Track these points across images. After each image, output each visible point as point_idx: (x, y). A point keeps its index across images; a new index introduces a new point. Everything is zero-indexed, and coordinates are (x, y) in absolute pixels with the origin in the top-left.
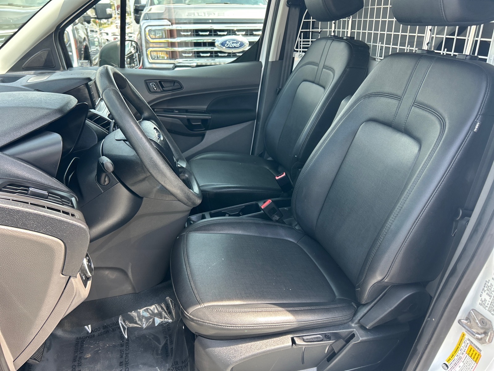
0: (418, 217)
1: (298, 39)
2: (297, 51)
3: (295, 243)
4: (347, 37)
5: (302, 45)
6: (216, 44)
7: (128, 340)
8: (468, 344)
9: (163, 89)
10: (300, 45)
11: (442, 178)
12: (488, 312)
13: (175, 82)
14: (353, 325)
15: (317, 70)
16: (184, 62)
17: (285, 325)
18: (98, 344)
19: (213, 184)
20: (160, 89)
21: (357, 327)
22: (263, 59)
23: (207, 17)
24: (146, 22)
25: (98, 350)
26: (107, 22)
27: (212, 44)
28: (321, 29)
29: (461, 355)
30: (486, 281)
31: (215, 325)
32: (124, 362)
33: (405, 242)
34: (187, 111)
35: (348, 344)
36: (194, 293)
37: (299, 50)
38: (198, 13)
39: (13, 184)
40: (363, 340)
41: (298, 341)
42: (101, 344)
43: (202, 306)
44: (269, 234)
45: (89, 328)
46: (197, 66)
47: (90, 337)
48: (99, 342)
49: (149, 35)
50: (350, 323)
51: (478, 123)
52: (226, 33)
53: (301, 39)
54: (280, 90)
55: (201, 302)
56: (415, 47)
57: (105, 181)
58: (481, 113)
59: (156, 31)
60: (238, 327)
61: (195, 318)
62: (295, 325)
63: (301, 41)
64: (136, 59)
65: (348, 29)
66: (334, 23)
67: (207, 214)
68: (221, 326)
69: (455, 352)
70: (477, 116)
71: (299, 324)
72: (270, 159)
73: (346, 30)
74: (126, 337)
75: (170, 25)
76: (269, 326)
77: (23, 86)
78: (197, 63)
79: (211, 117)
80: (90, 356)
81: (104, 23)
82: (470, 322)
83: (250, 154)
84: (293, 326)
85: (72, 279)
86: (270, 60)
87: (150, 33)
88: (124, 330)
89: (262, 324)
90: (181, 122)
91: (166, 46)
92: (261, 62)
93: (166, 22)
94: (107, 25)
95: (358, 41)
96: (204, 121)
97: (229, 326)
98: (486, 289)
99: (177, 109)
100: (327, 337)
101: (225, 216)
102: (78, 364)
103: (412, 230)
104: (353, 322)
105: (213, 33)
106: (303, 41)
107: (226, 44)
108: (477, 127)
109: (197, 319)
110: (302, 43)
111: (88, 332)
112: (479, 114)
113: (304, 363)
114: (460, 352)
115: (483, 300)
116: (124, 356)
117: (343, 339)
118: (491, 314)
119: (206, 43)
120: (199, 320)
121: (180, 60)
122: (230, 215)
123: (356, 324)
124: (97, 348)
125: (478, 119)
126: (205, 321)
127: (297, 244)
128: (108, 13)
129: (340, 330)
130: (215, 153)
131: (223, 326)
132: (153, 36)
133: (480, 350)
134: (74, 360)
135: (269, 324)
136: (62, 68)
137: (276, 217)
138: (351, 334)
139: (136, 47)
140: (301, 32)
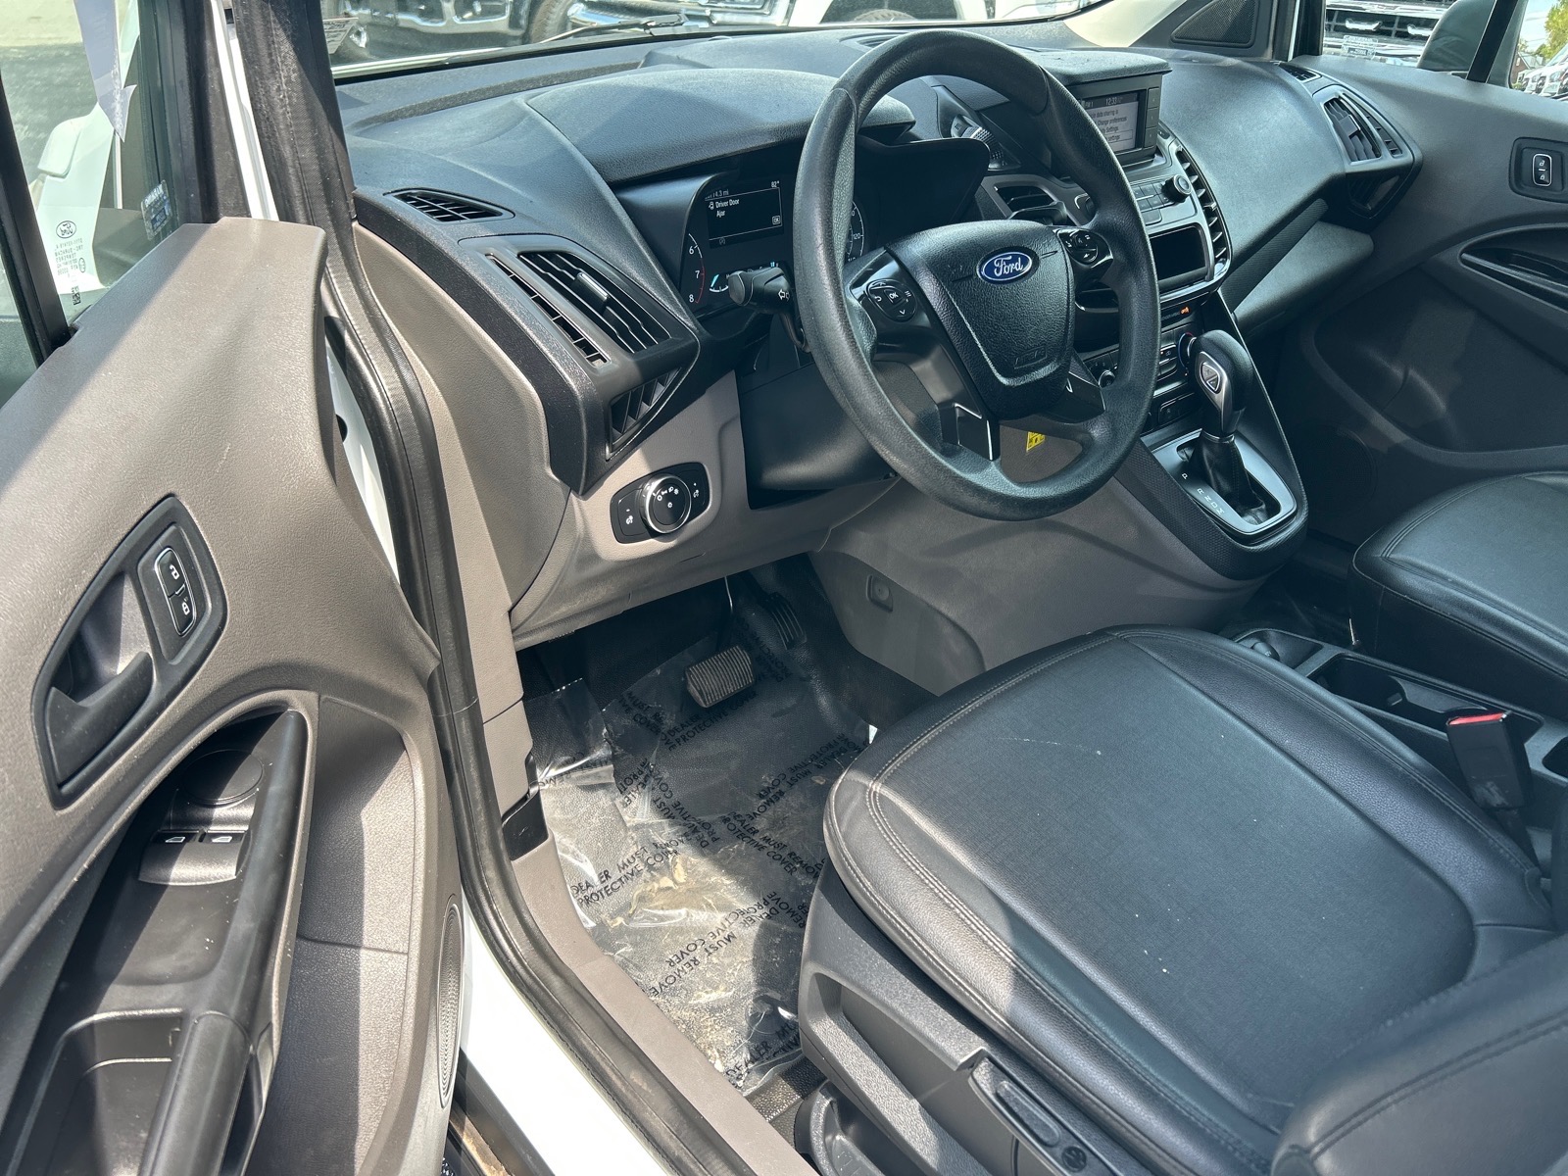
80: (822, 783)
102: (793, 780)
134: (795, 769)
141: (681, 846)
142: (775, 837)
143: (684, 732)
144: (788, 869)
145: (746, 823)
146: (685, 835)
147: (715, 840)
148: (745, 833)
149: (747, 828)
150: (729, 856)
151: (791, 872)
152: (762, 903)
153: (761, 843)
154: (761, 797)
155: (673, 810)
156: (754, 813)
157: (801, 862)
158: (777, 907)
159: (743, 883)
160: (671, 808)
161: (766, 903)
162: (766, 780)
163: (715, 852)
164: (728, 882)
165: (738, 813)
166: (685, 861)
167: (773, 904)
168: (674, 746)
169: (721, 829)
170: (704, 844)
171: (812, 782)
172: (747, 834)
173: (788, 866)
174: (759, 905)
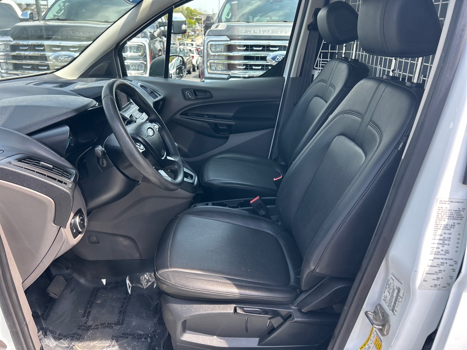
0: (344, 219)
1: (318, 59)
2: (317, 69)
3: (273, 236)
4: (352, 59)
5: (321, 64)
6: (267, 58)
7: (131, 295)
8: (375, 335)
9: (197, 97)
10: (320, 63)
11: (367, 187)
12: (387, 307)
13: (207, 92)
14: (293, 307)
15: (325, 87)
16: (240, 73)
17: (229, 294)
18: (109, 294)
19: (221, 179)
20: (194, 97)
21: (295, 309)
22: (286, 75)
23: (262, 34)
24: (210, 38)
25: (107, 299)
26: (194, 34)
27: (264, 58)
28: (338, 50)
29: (370, 345)
30: (388, 280)
31: (173, 285)
32: (123, 311)
33: (332, 239)
34: (215, 117)
35: (285, 322)
36: (167, 259)
37: (318, 68)
38: (254, 31)
39: (30, 158)
40: (297, 320)
41: (239, 311)
42: (110, 295)
43: (169, 270)
44: (252, 225)
45: (104, 281)
46: (249, 77)
47: (104, 288)
48: (109, 293)
49: (210, 49)
50: (291, 305)
51: (402, 143)
52: (277, 49)
53: (320, 58)
54: (297, 102)
55: (170, 267)
56: (402, 71)
57: (103, 164)
58: (406, 134)
59: (217, 45)
60: (190, 289)
61: (161, 278)
62: (237, 296)
63: (320, 61)
64: (184, 70)
65: (353, 51)
66: (345, 46)
67: (210, 203)
68: (177, 286)
69: (367, 342)
70: (402, 137)
71: (241, 296)
72: (283, 163)
73: (351, 52)
74: (130, 292)
75: (228, 41)
76: (215, 293)
77: (70, 91)
78: (249, 75)
79: (234, 123)
80: (100, 302)
81: (191, 35)
82: (376, 316)
83: (269, 158)
84: (235, 297)
85: (62, 229)
86: (291, 76)
87: (211, 47)
88: (129, 288)
89: (209, 290)
90: (208, 125)
91: (224, 59)
92: (284, 77)
93: (225, 38)
94: (194, 37)
95: (361, 63)
96: (229, 126)
97: (183, 288)
98: (387, 286)
99: (207, 115)
100: (266, 312)
101: (225, 206)
102: (90, 306)
103: (339, 230)
104: (293, 305)
105: (266, 49)
106: (323, 61)
107: (277, 59)
108: (400, 146)
109: (162, 279)
110: (321, 62)
111: (103, 284)
112: (404, 135)
113: (248, 332)
114: (370, 342)
115: (385, 296)
116: (124, 307)
117: (282, 317)
118: (389, 309)
119: (258, 57)
120: (163, 279)
121: (236, 72)
122: (229, 207)
123: (295, 306)
124: (107, 297)
125: (402, 139)
126: (167, 281)
127: (276, 237)
128: (183, 29)
129: (279, 309)
130: (233, 154)
131: (179, 287)
132: (214, 50)
133: (382, 341)
134: (88, 304)
135: (215, 291)
136: (118, 76)
137: (263, 212)
138: (289, 314)
139: (182, 60)
140: (321, 52)
141: (73, 343)
142: (98, 323)
143: (46, 313)
144: (111, 328)
145: (86, 326)
146: (71, 340)
147: (80, 336)
148: (88, 328)
149: (87, 327)
150: (90, 336)
151: (112, 328)
152: (112, 340)
153: (96, 327)
154: (84, 317)
155: (60, 337)
156: (86, 322)
157: (113, 324)
158: (117, 338)
159: (101, 339)
160: (59, 337)
161: (113, 339)
162: (81, 312)
163: (84, 338)
164: (96, 342)
165: (81, 325)
166: (78, 346)
167: (115, 338)
168: (46, 319)
169: (79, 332)
170: (78, 339)
171: (97, 303)
172: (89, 328)
173: (110, 327)
174: (111, 341)
